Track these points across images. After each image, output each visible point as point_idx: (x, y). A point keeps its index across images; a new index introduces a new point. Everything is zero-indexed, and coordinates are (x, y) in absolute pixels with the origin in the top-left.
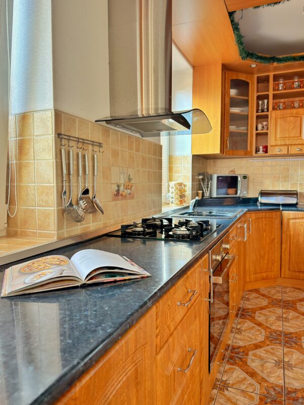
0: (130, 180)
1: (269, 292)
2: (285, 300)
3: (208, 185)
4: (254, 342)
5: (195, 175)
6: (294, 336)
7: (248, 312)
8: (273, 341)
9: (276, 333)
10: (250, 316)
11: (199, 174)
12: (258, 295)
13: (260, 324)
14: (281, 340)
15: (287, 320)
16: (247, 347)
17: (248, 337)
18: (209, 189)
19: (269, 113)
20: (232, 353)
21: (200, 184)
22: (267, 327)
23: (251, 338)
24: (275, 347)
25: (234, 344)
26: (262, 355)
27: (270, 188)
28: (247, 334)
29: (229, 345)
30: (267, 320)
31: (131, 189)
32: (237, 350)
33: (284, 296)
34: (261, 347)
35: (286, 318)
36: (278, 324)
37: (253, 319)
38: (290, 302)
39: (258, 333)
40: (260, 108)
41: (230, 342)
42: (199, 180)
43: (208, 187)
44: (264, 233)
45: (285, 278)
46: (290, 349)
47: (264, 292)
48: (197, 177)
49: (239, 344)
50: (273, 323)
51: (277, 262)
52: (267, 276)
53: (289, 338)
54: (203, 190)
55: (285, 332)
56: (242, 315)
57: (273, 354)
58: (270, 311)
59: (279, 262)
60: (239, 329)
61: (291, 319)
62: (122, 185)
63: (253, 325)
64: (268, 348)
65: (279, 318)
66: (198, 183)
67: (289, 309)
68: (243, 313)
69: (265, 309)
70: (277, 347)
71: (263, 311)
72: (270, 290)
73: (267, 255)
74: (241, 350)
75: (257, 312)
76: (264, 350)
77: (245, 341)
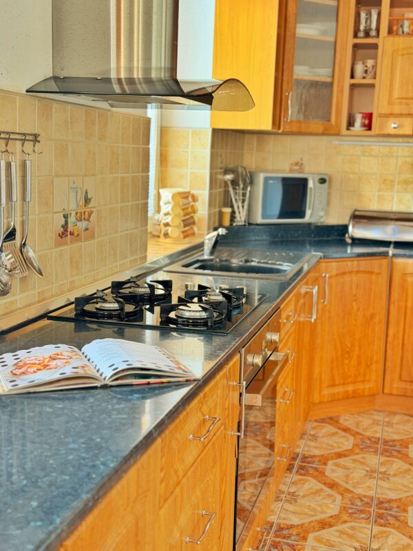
0: (87, 201)
1: (358, 424)
2: (387, 438)
3: (244, 195)
4: (320, 517)
5: (216, 173)
6: (395, 506)
7: (313, 463)
8: (355, 515)
9: (362, 501)
10: (316, 469)
11: (226, 172)
12: (334, 430)
13: (333, 485)
14: (370, 512)
15: (385, 476)
16: (306, 525)
17: (309, 507)
18: (246, 203)
19: (380, 41)
20: (277, 536)
21: (227, 193)
22: (347, 489)
23: (314, 510)
24: (357, 524)
25: (280, 521)
26: (332, 538)
27: (373, 205)
28: (308, 503)
29: (273, 523)
30: (347, 476)
31: (88, 220)
32: (285, 532)
33: (387, 432)
34: (331, 526)
35: (384, 473)
36: (368, 484)
37: (320, 475)
38: (398, 443)
39: (329, 501)
40: (362, 28)
41: (273, 518)
42: (226, 182)
43: (243, 201)
44: (354, 304)
45: (391, 394)
46: (384, 529)
47: (346, 424)
48: (220, 177)
49: (291, 520)
50: (358, 483)
51: (377, 362)
52: (354, 391)
53: (386, 509)
54: (232, 207)
55: (379, 498)
56: (301, 468)
57: (351, 537)
58: (354, 461)
59: (382, 362)
60: (293, 494)
61: (394, 475)
62: (73, 213)
63: (320, 486)
64: (345, 527)
65: (371, 473)
66: (222, 190)
67: (391, 456)
68: (303, 465)
69: (345, 456)
70: (360, 525)
71: (341, 461)
72: (360, 419)
73: (357, 348)
74: (294, 532)
75: (330, 463)
76: (337, 531)
77: (302, 516)
